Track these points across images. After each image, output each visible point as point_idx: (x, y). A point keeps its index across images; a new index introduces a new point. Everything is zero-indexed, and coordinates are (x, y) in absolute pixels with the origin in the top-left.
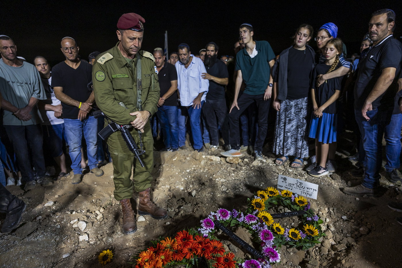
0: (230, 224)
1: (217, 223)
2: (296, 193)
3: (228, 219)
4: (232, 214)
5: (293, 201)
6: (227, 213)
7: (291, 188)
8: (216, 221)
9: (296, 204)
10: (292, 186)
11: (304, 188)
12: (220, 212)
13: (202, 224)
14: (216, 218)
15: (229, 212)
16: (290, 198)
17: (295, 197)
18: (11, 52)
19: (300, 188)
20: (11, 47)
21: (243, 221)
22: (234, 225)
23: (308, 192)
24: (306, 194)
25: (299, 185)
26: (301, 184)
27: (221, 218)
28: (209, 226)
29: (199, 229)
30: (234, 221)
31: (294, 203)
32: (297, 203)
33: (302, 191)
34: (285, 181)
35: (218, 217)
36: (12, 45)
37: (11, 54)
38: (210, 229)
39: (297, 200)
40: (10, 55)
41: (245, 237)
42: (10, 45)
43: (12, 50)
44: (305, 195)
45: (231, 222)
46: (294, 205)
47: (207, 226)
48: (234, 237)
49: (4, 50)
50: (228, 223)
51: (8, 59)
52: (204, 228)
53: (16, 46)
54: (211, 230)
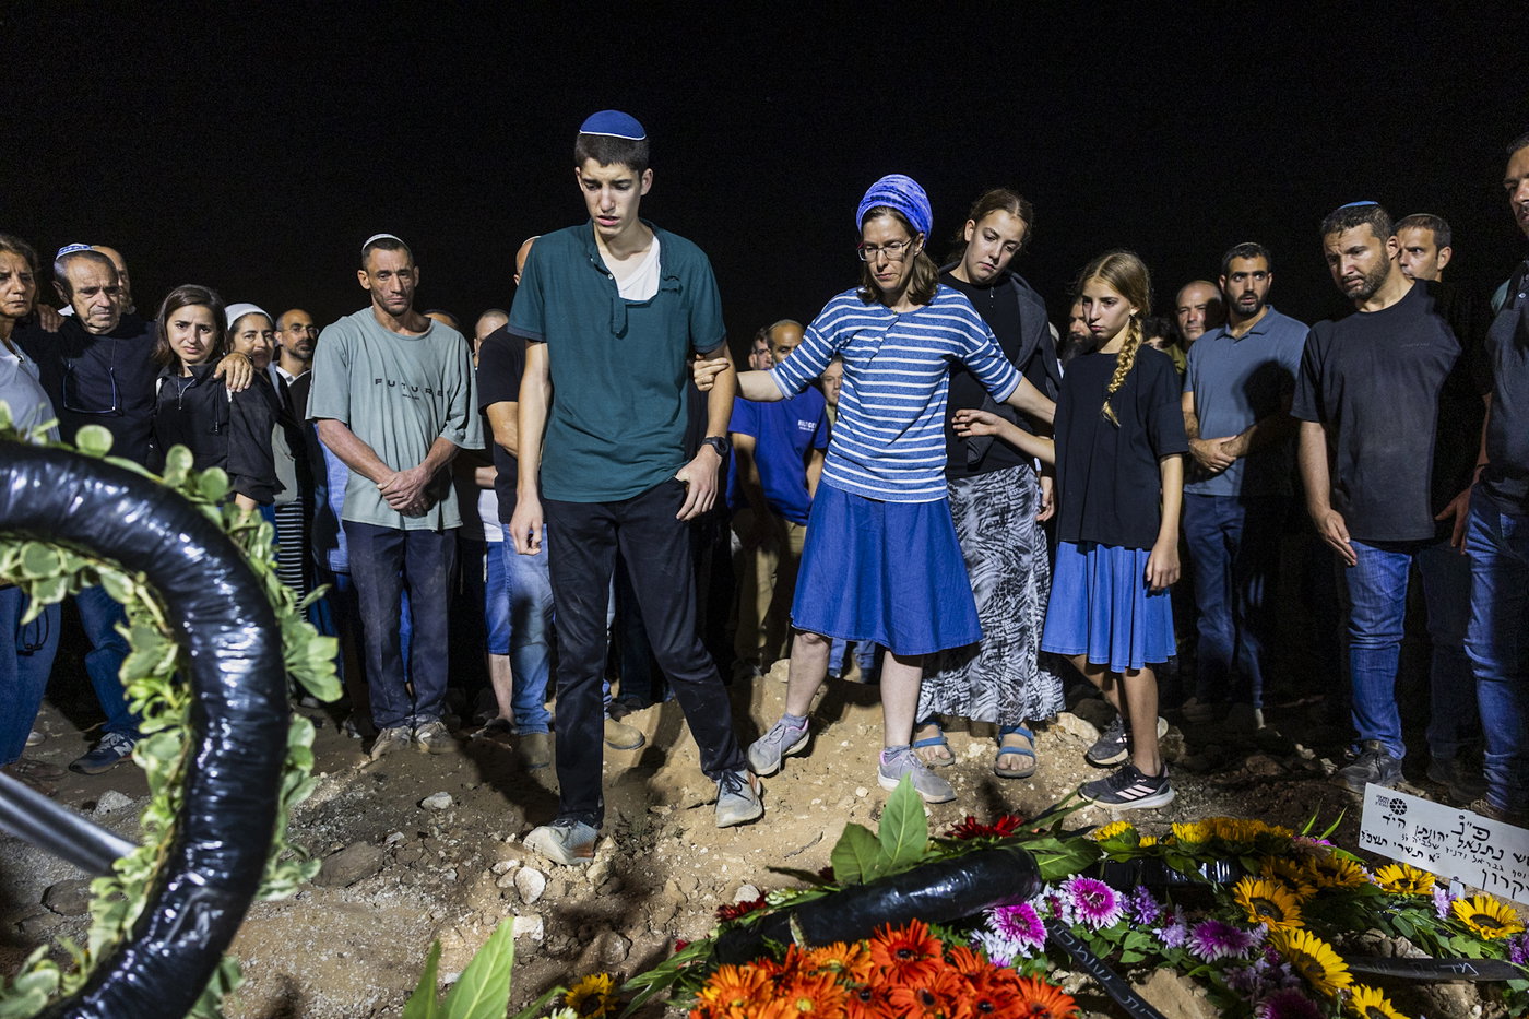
0: (1119, 949)
1: (1058, 929)
2: (1456, 879)
3: (1112, 924)
4: (1133, 908)
5: (1442, 915)
6: (1109, 896)
7: (1433, 852)
8: (1053, 921)
9: (1465, 930)
10: (1435, 841)
11: (1498, 855)
12: (1076, 888)
13: (990, 919)
14: (1058, 910)
15: (1119, 894)
16: (1426, 903)
17: (1451, 899)
18: (398, 289)
19: (1479, 856)
20: (400, 273)
21: (1185, 945)
22: (1139, 958)
23: (1518, 879)
24: (1512, 885)
25: (1471, 840)
26: (1484, 835)
27: (1079, 911)
28: (1023, 932)
29: (976, 935)
30: (1137, 939)
31: (1456, 927)
32: (1469, 922)
33: (1490, 871)
34: (1397, 816)
35: (1066, 909)
36: (403, 267)
37: (398, 293)
38: (1027, 943)
39: (1465, 912)
40: (395, 296)
41: (1188, 1009)
42: (397, 267)
43: (400, 282)
44: (1507, 894)
45: (1123, 939)
46: (1450, 936)
47: (1010, 927)
48: (1132, 1003)
49: (380, 282)
50: (1110, 943)
51: (386, 309)
52: (997, 933)
53: (416, 270)
54: (1031, 949)
